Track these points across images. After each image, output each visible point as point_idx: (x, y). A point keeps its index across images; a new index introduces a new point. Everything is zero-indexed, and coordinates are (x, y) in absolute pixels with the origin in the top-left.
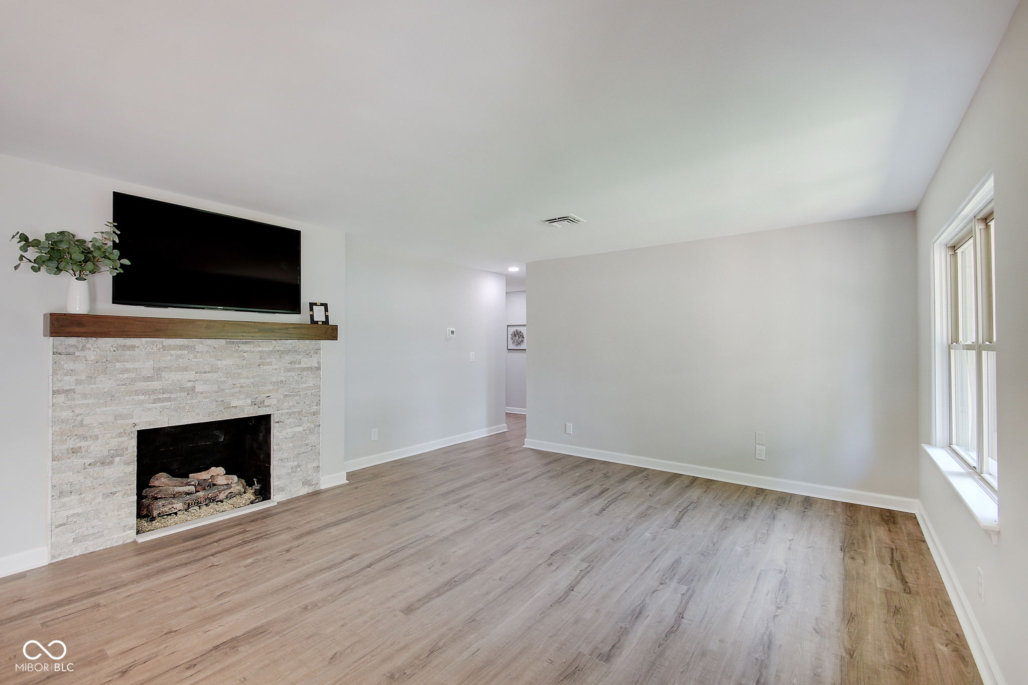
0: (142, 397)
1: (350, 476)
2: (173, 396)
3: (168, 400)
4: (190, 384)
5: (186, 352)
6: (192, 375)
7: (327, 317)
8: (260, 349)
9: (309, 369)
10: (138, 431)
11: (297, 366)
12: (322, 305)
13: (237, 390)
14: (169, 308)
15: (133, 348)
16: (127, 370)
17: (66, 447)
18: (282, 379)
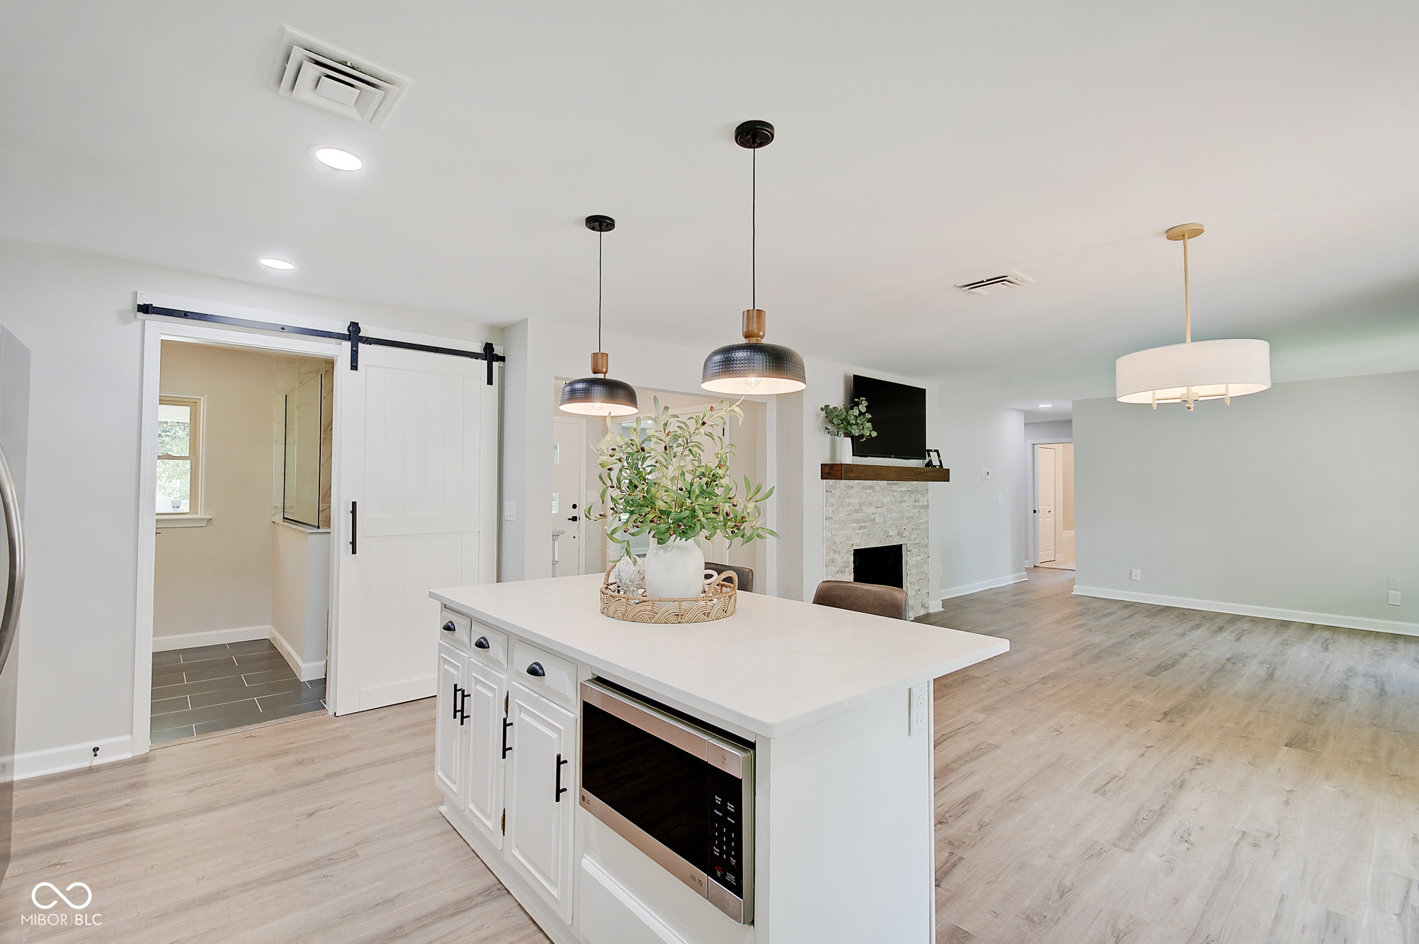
0: (855, 525)
1: (945, 603)
2: (866, 525)
3: (865, 527)
4: (873, 516)
5: (871, 491)
6: (873, 510)
7: (940, 461)
8: (901, 489)
9: (922, 507)
10: (854, 550)
11: (918, 504)
12: (935, 451)
13: (891, 522)
14: (869, 458)
15: (851, 487)
16: (849, 505)
17: (829, 557)
18: (911, 514)
